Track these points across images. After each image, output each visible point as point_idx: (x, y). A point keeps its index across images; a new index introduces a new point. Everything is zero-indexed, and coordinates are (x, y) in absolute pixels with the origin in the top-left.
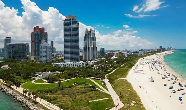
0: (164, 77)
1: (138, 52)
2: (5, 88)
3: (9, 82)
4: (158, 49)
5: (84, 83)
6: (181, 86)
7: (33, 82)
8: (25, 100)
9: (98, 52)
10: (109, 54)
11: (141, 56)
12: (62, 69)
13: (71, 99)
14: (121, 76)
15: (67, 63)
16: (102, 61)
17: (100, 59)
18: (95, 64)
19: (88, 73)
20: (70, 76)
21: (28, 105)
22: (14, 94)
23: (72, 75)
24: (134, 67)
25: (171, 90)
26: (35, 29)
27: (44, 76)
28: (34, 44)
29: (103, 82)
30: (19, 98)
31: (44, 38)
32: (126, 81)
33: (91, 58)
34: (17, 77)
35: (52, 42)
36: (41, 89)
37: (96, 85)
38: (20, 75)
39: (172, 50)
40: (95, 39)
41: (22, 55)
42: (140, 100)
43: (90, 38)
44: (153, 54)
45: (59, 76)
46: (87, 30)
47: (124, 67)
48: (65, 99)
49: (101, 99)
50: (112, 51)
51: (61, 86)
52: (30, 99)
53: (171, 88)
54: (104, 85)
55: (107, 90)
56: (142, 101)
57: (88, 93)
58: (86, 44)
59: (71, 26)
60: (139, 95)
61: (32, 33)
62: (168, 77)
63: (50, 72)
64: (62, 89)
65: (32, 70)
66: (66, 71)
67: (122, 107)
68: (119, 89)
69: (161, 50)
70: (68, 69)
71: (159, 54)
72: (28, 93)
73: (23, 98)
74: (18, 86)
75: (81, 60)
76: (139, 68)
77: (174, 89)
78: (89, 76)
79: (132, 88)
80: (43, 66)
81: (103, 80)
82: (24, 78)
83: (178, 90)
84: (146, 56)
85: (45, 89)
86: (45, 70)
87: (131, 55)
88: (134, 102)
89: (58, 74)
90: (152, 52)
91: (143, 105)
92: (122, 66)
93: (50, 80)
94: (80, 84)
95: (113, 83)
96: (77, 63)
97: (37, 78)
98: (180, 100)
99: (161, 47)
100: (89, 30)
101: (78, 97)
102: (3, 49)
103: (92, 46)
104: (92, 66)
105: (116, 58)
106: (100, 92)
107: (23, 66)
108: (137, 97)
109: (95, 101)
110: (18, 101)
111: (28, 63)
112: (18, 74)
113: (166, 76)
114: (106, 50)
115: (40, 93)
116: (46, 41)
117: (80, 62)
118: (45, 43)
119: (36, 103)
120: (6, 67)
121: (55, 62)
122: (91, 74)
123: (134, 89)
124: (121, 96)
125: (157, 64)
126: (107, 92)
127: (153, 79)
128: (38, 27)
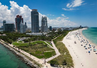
0: (81, 41)
1: (69, 29)
2: (5, 45)
3: (7, 42)
4: (79, 27)
5: (42, 43)
6: (90, 46)
7: (17, 42)
8: (14, 50)
9: (49, 28)
10: (54, 29)
11: (70, 31)
12: (31, 36)
13: (35, 51)
14: (60, 40)
15: (33, 33)
16: (50, 33)
17: (49, 32)
18: (46, 34)
19: (43, 38)
20: (34, 40)
21: (16, 52)
22: (9, 47)
23: (36, 39)
24: (66, 36)
25: (85, 48)
26: (17, 16)
27: (23, 39)
28: (17, 24)
29: (50, 43)
30: (11, 49)
31: (21, 21)
32: (62, 43)
33: (45, 31)
34: (10, 40)
35: (26, 23)
36: (21, 45)
37: (47, 44)
38: (11, 39)
39: (87, 27)
40: (47, 22)
41: (11, 29)
42: (69, 52)
43: (45, 21)
44: (76, 30)
45: (29, 40)
46: (43, 17)
47: (61, 36)
48: (32, 50)
49: (50, 51)
50: (55, 28)
51: (30, 45)
52: (16, 50)
53: (85, 47)
54: (51, 45)
55: (53, 47)
56: (70, 52)
57: (43, 48)
58: (42, 24)
59: (35, 15)
60: (68, 50)
61: (16, 18)
62: (84, 41)
63: (25, 38)
64: (31, 46)
65: (17, 36)
66: (32, 37)
67: (59, 55)
68: (59, 47)
69: (81, 27)
70: (33, 37)
71: (80, 29)
72: (15, 47)
73: (13, 50)
74: (11, 43)
75: (40, 32)
76: (69, 36)
77: (86, 47)
78: (44, 40)
79: (65, 46)
80: (22, 35)
81: (51, 42)
82: (13, 40)
83: (89, 48)
84: (73, 31)
85: (23, 45)
86: (23, 37)
87: (65, 30)
88: (66, 53)
89: (29, 38)
90: (76, 29)
91: (70, 55)
92: (60, 35)
93: (25, 41)
94: (40, 44)
95: (55, 44)
96: (38, 33)
97: (19, 40)
98: (89, 52)
99: (81, 26)
100: (44, 17)
101: (39, 49)
102: (2, 26)
103: (45, 25)
104: (45, 35)
105: (57, 31)
106: (49, 48)
107: (12, 34)
108: (67, 50)
109: (47, 52)
110: (11, 50)
111: (14, 33)
112: (10, 38)
113: (82, 41)
114: (52, 27)
115: (21, 47)
116: (23, 23)
117: (40, 33)
118: (22, 24)
119: (19, 52)
120: (4, 35)
121: (27, 33)
122: (45, 39)
123: (66, 47)
124: (59, 50)
125: (78, 35)
126: (52, 48)
127: (76, 42)
128: (18, 15)
